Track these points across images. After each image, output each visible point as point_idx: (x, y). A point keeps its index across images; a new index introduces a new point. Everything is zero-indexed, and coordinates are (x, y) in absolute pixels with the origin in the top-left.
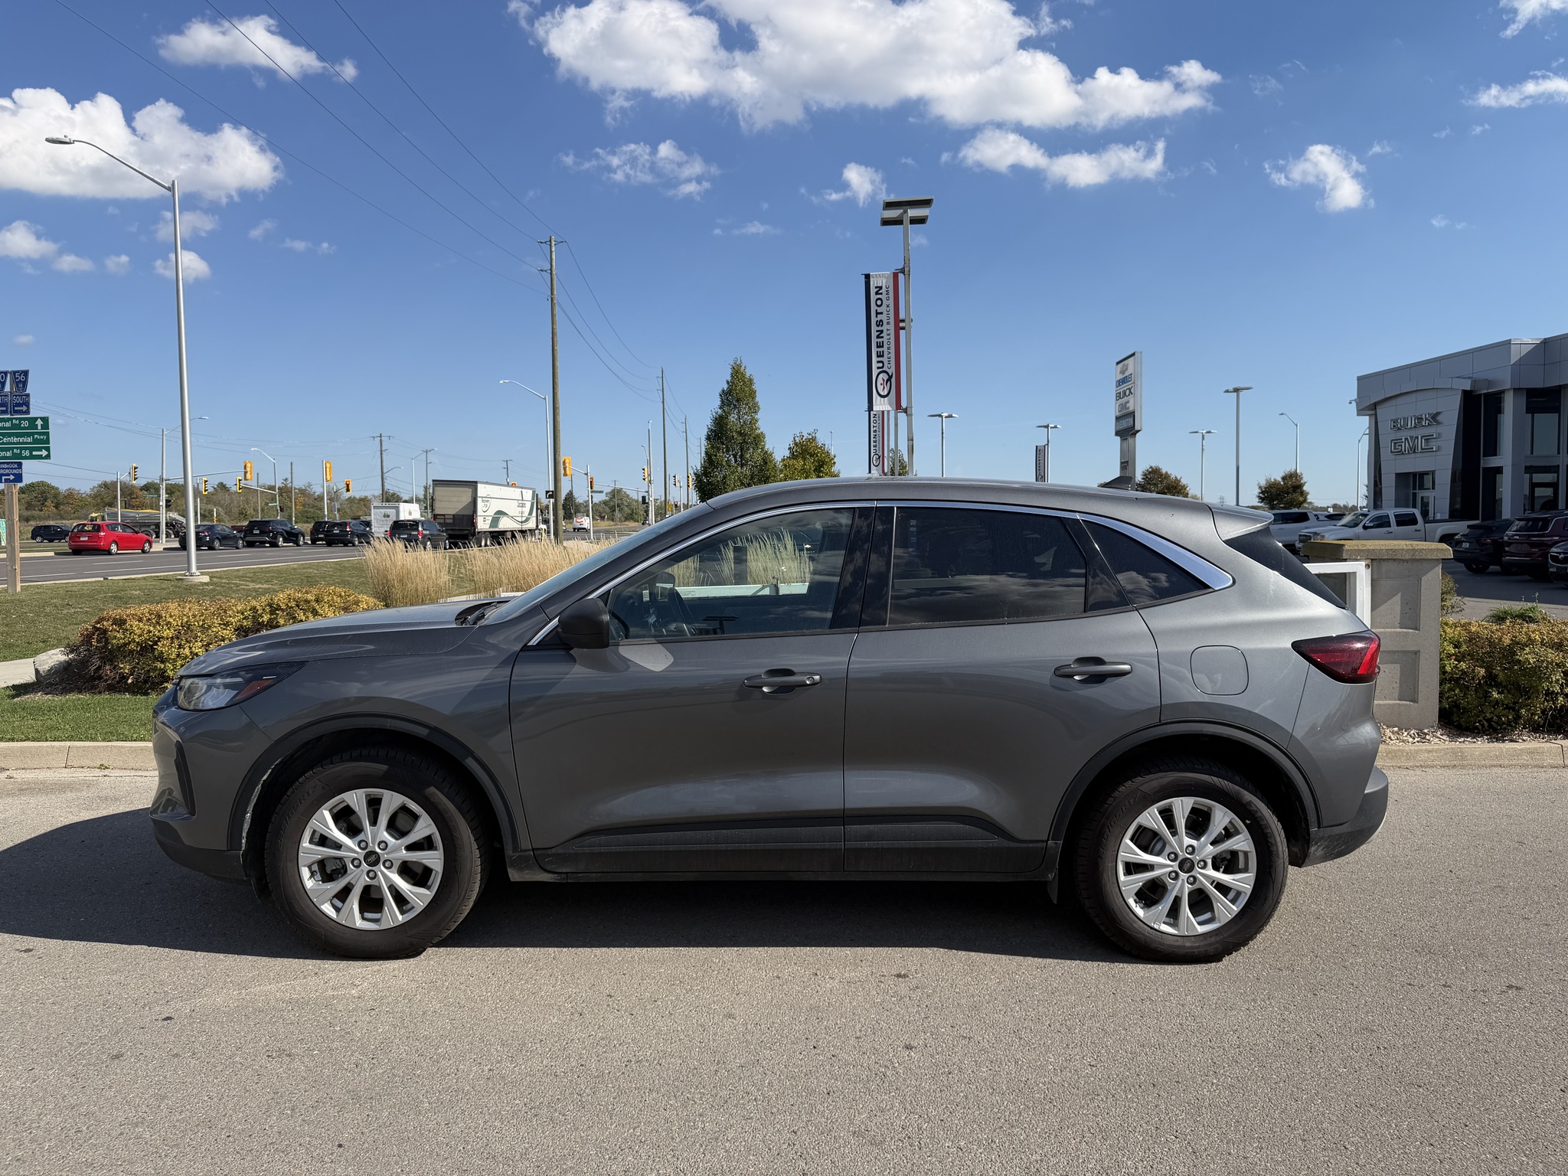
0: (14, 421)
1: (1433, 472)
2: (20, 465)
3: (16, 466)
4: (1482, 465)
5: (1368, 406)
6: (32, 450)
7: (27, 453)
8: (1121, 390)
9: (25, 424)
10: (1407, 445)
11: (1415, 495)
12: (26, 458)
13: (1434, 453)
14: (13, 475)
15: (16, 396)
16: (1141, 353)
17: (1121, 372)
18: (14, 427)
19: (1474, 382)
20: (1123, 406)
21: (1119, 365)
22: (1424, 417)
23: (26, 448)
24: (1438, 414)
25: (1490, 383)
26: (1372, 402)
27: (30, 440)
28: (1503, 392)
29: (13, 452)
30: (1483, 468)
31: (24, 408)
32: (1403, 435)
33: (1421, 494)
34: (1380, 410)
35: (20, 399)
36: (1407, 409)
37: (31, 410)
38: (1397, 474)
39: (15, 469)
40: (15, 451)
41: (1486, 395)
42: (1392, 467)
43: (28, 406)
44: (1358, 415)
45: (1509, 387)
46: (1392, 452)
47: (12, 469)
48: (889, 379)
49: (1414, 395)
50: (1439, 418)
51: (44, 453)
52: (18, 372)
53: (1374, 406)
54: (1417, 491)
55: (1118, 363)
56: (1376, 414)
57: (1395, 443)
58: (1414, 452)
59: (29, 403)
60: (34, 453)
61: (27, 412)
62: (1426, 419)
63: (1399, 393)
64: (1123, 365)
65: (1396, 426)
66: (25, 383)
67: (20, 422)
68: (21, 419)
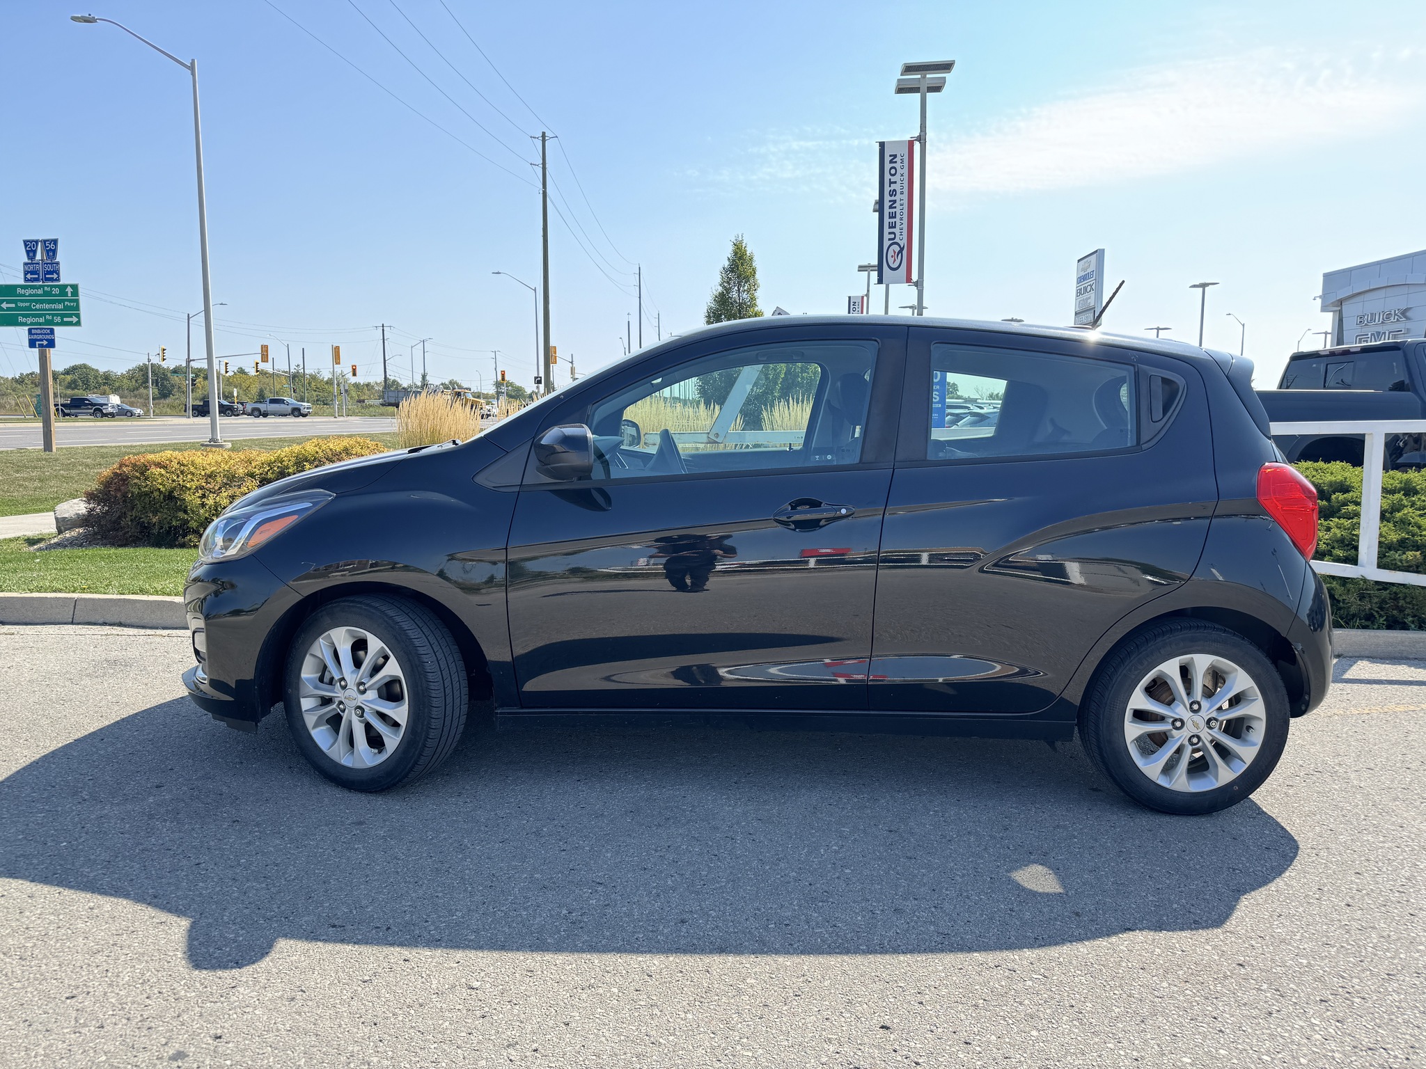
2: (52, 331)
5: (1332, 303)
6: (63, 316)
7: (58, 319)
8: (1082, 287)
9: (56, 291)
12: (58, 324)
14: (46, 340)
15: (47, 264)
16: (1104, 250)
17: (1082, 270)
18: (46, 294)
20: (1083, 301)
21: (1079, 263)
23: (57, 315)
24: (1408, 309)
26: (1338, 299)
27: (61, 306)
29: (45, 318)
31: (55, 276)
32: (1369, 331)
34: (1346, 306)
35: (50, 267)
36: (1375, 305)
37: (61, 278)
39: (48, 334)
43: (58, 274)
44: (1322, 311)
47: (45, 334)
50: (1408, 314)
51: (75, 319)
52: (48, 240)
53: (1341, 302)
56: (1340, 312)
57: (1360, 339)
59: (59, 271)
60: (65, 319)
61: (58, 279)
63: (1370, 288)
64: (1085, 263)
66: (54, 252)
67: (51, 289)
68: (52, 286)
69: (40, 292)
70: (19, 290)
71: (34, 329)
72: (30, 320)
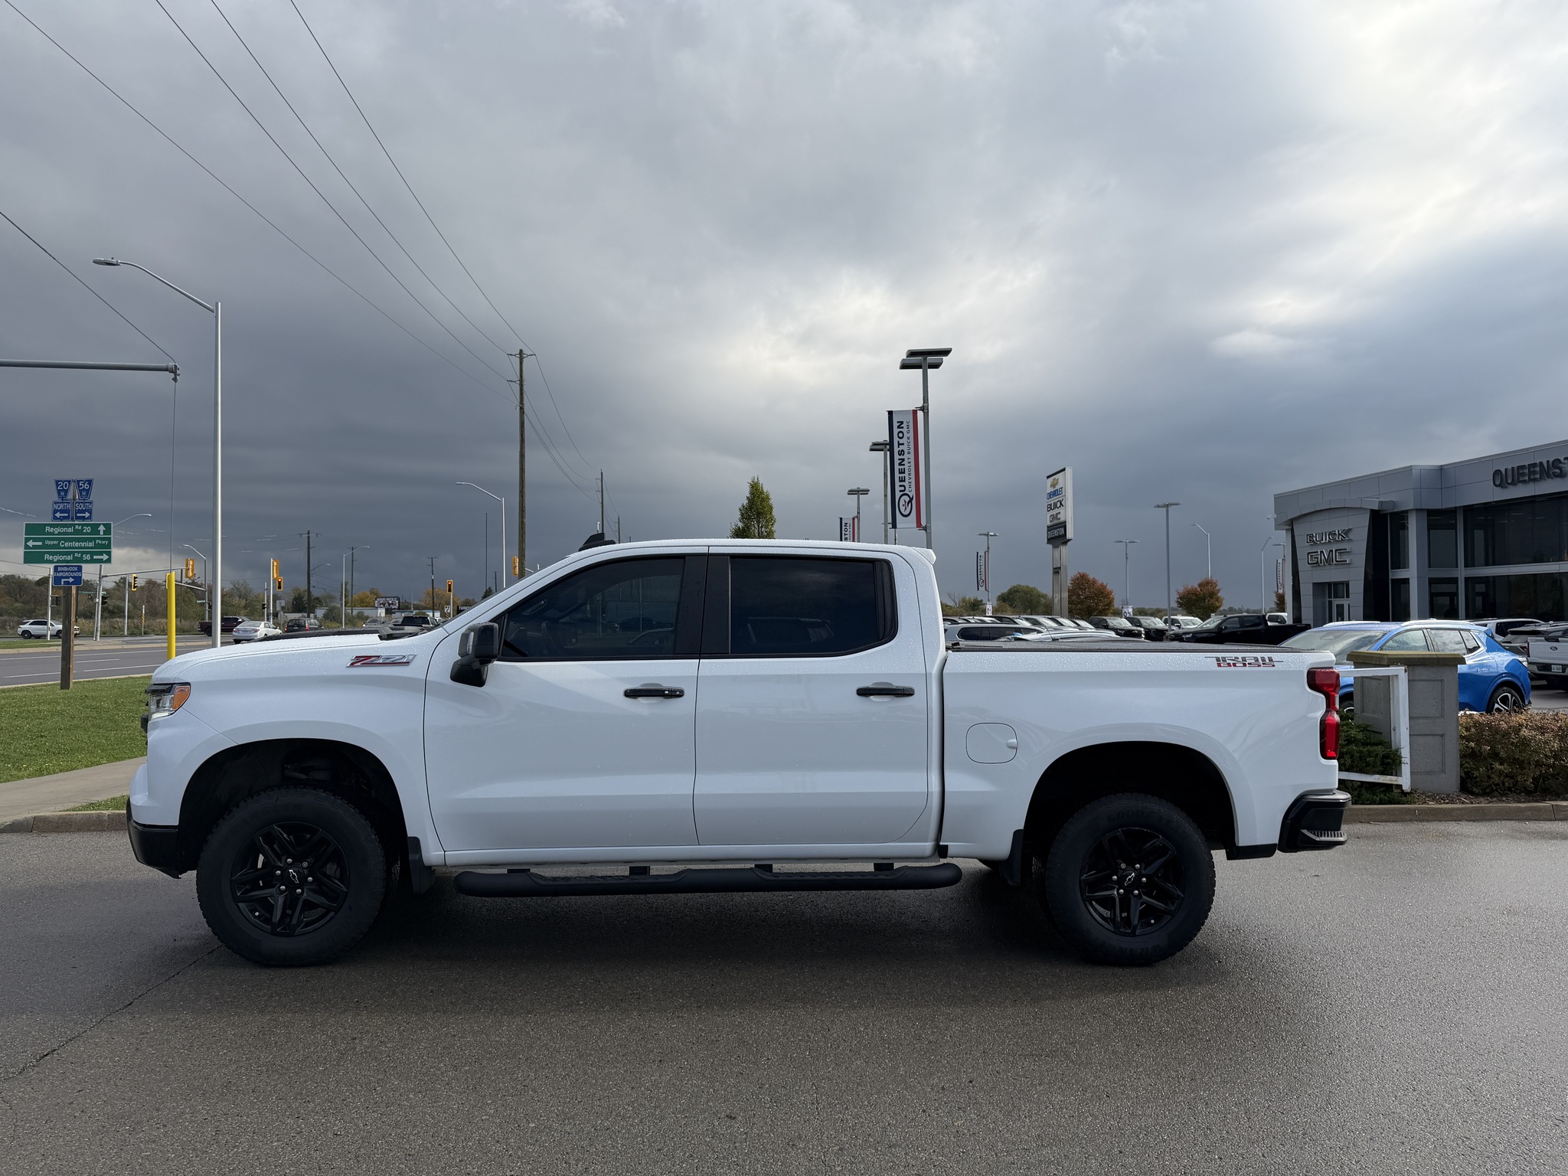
0: (77, 527)
1: (1347, 584)
2: (80, 569)
3: (76, 569)
4: (1390, 576)
5: (1285, 522)
6: (92, 554)
7: (88, 557)
8: (1052, 502)
9: (88, 529)
10: (1323, 558)
11: (1330, 603)
12: (87, 562)
13: (1348, 566)
14: (72, 577)
15: (79, 503)
17: (1051, 485)
18: (76, 532)
19: (1381, 503)
20: (1054, 517)
21: (1048, 480)
22: (1337, 532)
23: (87, 553)
24: (1350, 530)
25: (1395, 503)
26: (1289, 518)
27: (91, 544)
28: (1407, 512)
29: (74, 556)
30: (1392, 580)
31: (87, 515)
32: (1318, 549)
33: (1336, 602)
34: (1297, 526)
35: (82, 506)
36: (1319, 527)
37: (93, 517)
38: (1315, 585)
39: (76, 571)
40: (76, 555)
41: (1392, 514)
42: (1309, 577)
43: (90, 513)
45: (1412, 508)
46: (1309, 563)
47: (72, 572)
48: (911, 499)
49: (1330, 513)
50: (1351, 536)
51: (105, 557)
52: (82, 480)
53: (1291, 522)
54: (1333, 599)
55: (1048, 477)
56: (1292, 530)
57: (1312, 556)
58: (1330, 564)
59: (92, 510)
60: (95, 557)
61: (90, 518)
62: (1339, 534)
63: (1313, 510)
64: (1054, 479)
65: (1312, 541)
66: (88, 491)
67: (82, 527)
68: (83, 525)
70: (48, 529)
71: (60, 566)
72: (56, 558)
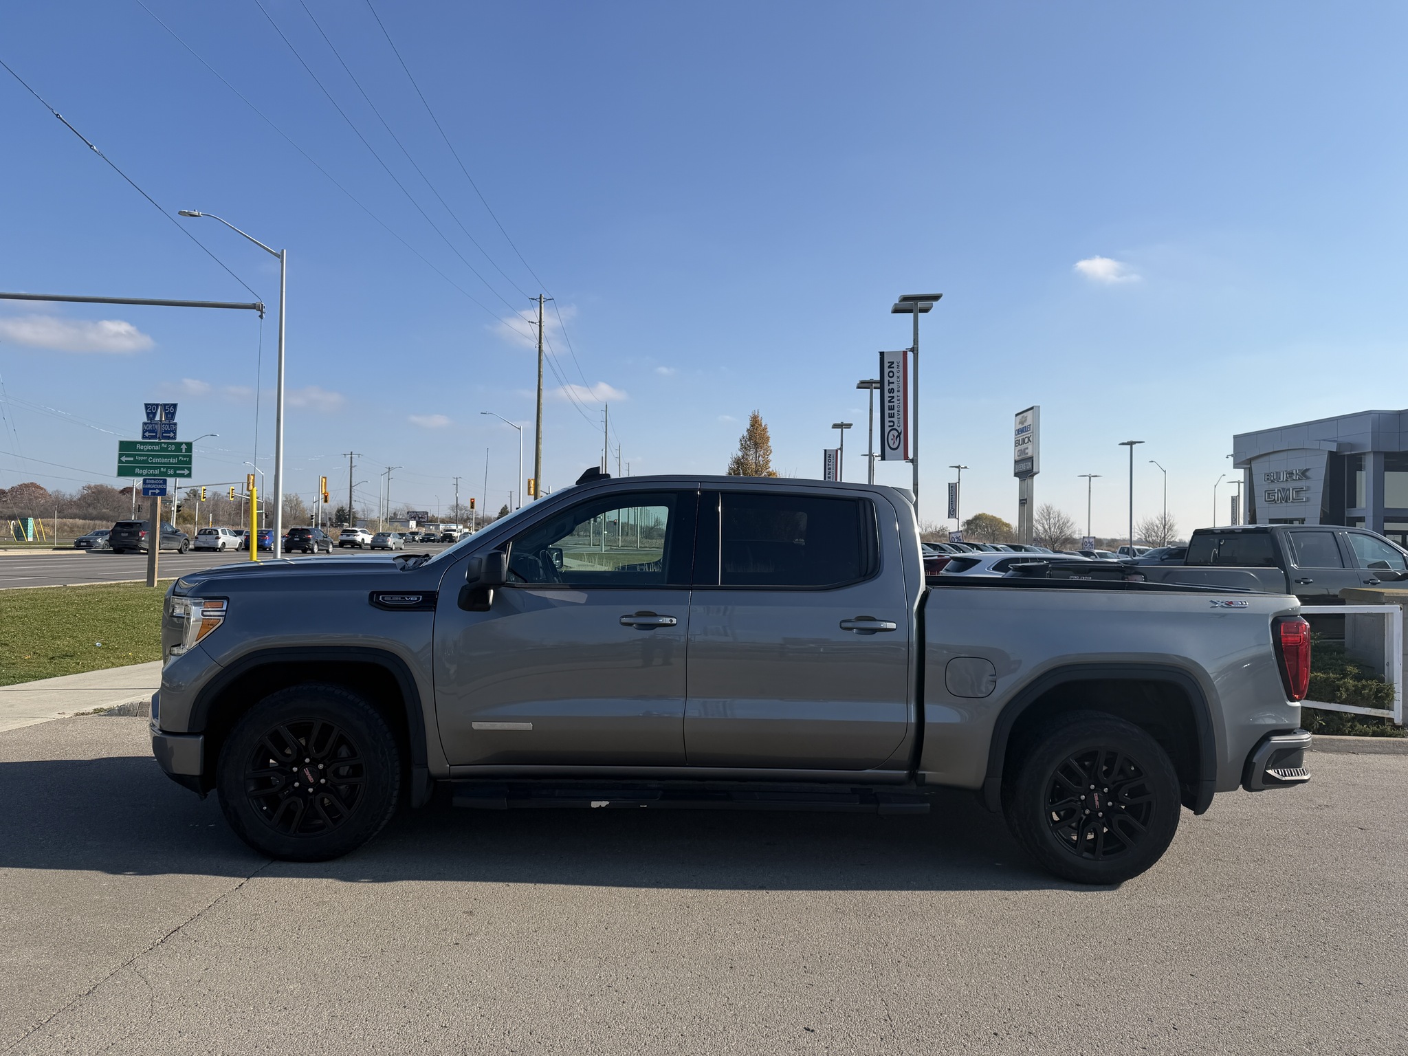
0: (163, 445)
1: (1303, 520)
2: (165, 482)
3: (161, 482)
4: (1346, 515)
5: (1244, 461)
6: (175, 469)
7: (172, 472)
8: (1020, 438)
9: (172, 447)
10: (1280, 495)
12: (171, 476)
13: (1303, 504)
14: (158, 489)
15: (165, 424)
16: (1039, 407)
17: (1020, 423)
18: (162, 450)
19: (1339, 445)
20: (1022, 452)
21: (1018, 417)
22: (1294, 472)
23: (171, 468)
24: (1307, 470)
25: (1352, 446)
26: (1248, 458)
27: (175, 461)
28: (1363, 454)
29: (160, 470)
31: (172, 435)
32: (1275, 487)
34: (1254, 465)
35: (168, 427)
36: (1278, 465)
37: (177, 436)
38: (1272, 520)
39: (161, 484)
40: (162, 469)
41: (1348, 455)
42: (1266, 514)
43: (175, 433)
44: (1234, 468)
45: (1370, 450)
46: (1265, 501)
47: (158, 484)
49: (1285, 453)
50: (1308, 474)
51: (186, 472)
52: (168, 405)
53: (1250, 461)
55: (1017, 415)
56: (1250, 469)
57: (1269, 494)
58: (1286, 501)
59: (176, 431)
60: (178, 472)
61: (175, 438)
62: (1297, 474)
63: (1272, 451)
64: (1022, 417)
65: (1269, 478)
66: (173, 415)
67: (168, 446)
68: (168, 443)
69: (158, 448)
70: (138, 446)
71: (149, 479)
72: (145, 472)
